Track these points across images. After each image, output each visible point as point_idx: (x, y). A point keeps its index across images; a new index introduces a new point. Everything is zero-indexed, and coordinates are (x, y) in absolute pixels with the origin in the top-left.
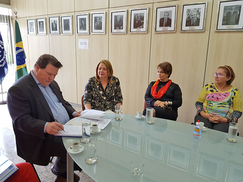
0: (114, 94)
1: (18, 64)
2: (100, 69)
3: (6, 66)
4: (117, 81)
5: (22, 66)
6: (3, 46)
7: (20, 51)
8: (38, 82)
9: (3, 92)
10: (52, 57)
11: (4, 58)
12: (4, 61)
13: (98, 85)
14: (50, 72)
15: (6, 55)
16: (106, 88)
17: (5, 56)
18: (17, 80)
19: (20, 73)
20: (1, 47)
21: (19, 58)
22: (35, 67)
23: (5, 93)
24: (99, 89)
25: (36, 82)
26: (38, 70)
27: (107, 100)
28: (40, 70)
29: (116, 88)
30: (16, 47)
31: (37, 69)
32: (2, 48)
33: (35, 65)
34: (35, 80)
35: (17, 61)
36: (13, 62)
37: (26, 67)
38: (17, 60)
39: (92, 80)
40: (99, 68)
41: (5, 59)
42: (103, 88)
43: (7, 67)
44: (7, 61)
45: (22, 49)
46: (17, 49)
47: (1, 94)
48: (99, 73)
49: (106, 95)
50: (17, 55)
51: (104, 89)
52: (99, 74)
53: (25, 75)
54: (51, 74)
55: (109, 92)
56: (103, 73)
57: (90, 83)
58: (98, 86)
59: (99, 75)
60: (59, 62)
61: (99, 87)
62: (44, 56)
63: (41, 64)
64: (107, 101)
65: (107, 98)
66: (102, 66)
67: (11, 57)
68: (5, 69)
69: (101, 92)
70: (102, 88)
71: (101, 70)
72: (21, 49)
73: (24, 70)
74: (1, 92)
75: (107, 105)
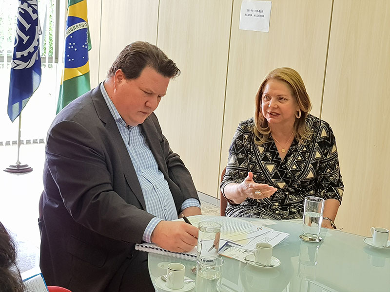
0: (311, 175)
1: (69, 65)
2: (268, 97)
3: (37, 67)
4: (324, 134)
5: (78, 72)
6: (35, 11)
7: (78, 27)
8: (117, 116)
9: (21, 139)
10: (154, 50)
11: (35, 43)
12: (34, 52)
13: (262, 146)
14: (150, 87)
15: (41, 36)
16: (288, 155)
17: (38, 40)
18: (61, 110)
19: (69, 88)
20: (31, 13)
21: (74, 49)
22: (112, 74)
23: (25, 142)
24: (265, 159)
25: (112, 113)
26: (120, 82)
27: (288, 190)
28: (124, 81)
29: (318, 155)
30: (68, 16)
31: (118, 80)
32: (34, 17)
33: (113, 71)
34: (111, 110)
35: (66, 55)
36: (57, 58)
37: (87, 75)
38: (68, 51)
39: (245, 129)
40: (264, 95)
41: (36, 48)
42: (278, 154)
43: (39, 72)
44: (41, 54)
45: (84, 23)
46: (72, 21)
47: (16, 146)
48: (265, 110)
49: (286, 177)
50: (69, 40)
51: (282, 156)
52: (266, 112)
53: (83, 92)
54: (150, 94)
55: (294, 167)
56: (277, 111)
57: (241, 138)
58: (261, 149)
59: (265, 115)
60: (170, 62)
61: (267, 151)
62: (135, 46)
63: (127, 67)
64: (291, 193)
65: (291, 186)
66: (272, 88)
67: (54, 42)
68: (35, 77)
69: (271, 168)
70: (275, 154)
71: (270, 102)
72: (81, 23)
73: (82, 81)
74: (17, 140)
75: (290, 205)
